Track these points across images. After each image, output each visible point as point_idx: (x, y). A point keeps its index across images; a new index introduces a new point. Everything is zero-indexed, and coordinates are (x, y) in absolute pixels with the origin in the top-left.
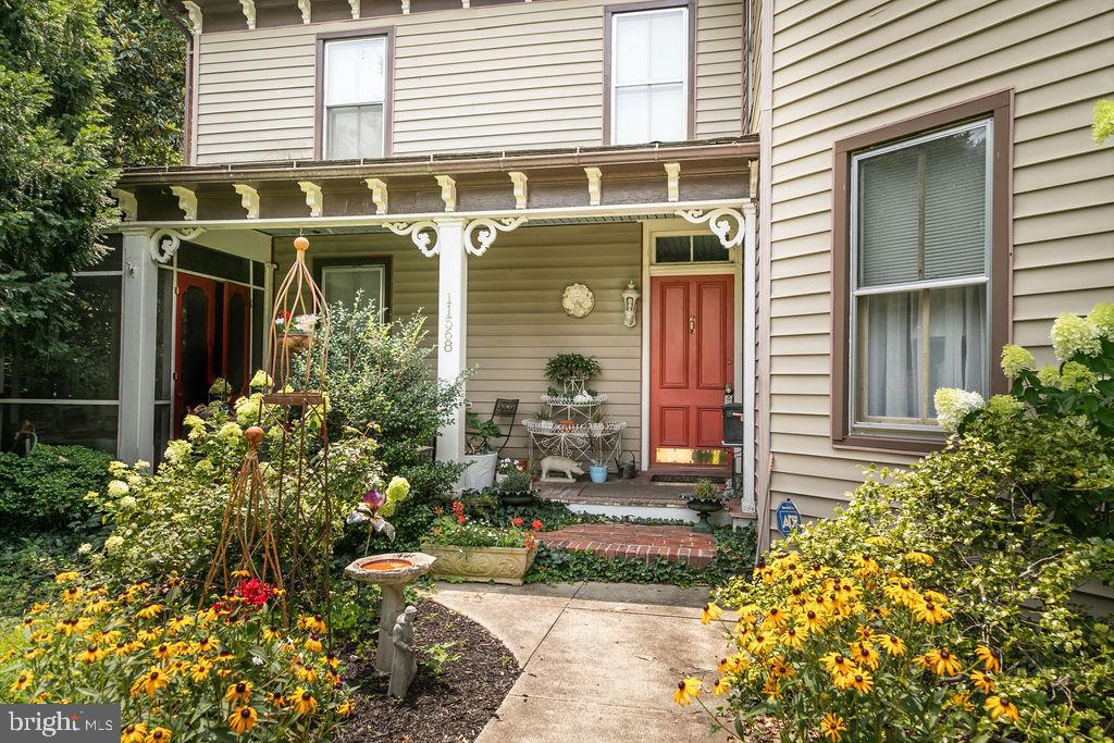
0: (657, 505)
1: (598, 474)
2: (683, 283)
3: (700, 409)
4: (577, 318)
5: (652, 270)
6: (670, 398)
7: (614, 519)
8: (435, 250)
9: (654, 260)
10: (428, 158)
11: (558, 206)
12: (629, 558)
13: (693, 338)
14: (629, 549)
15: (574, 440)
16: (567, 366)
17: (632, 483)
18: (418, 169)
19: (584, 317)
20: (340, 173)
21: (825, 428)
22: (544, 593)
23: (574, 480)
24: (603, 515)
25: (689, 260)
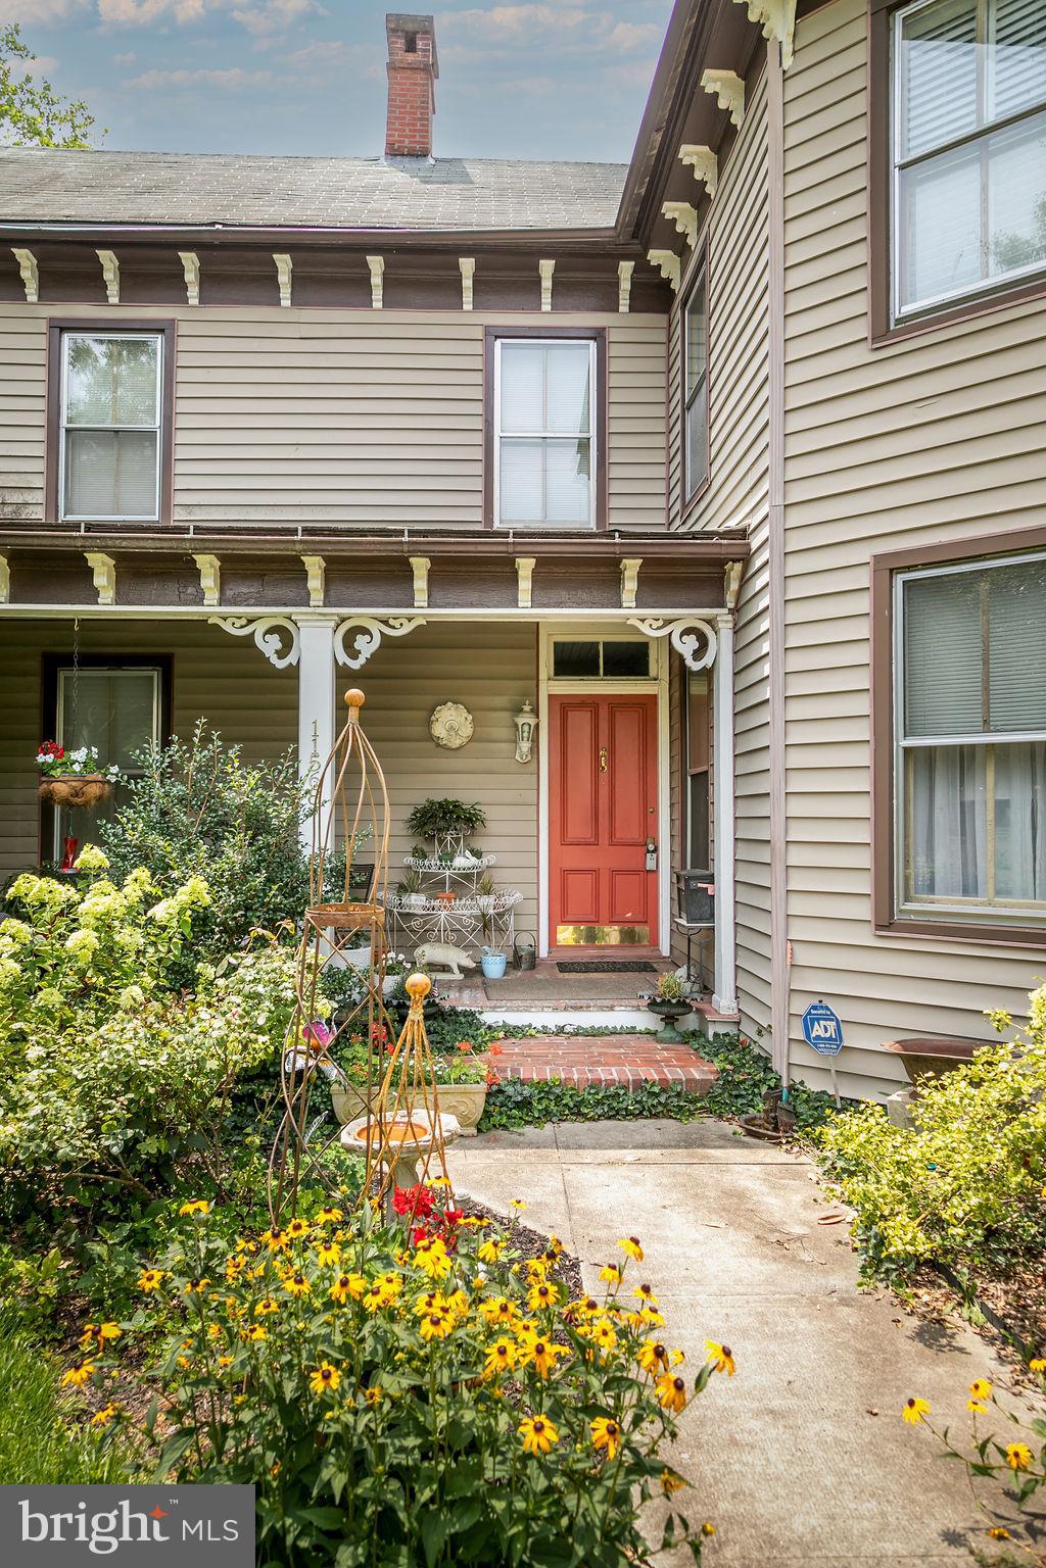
0: (602, 1008)
1: (494, 966)
2: (590, 703)
3: (614, 872)
4: (450, 749)
5: (553, 686)
6: (575, 858)
7: (545, 1030)
8: (291, 659)
9: (552, 672)
10: (294, 532)
11: (472, 605)
12: (608, 1087)
13: (604, 777)
14: (602, 1073)
15: (460, 921)
16: (444, 817)
17: (539, 976)
18: (282, 546)
19: (461, 747)
20: (158, 544)
21: (864, 910)
22: (515, 1145)
23: (462, 976)
24: (530, 1026)
25: (598, 674)
